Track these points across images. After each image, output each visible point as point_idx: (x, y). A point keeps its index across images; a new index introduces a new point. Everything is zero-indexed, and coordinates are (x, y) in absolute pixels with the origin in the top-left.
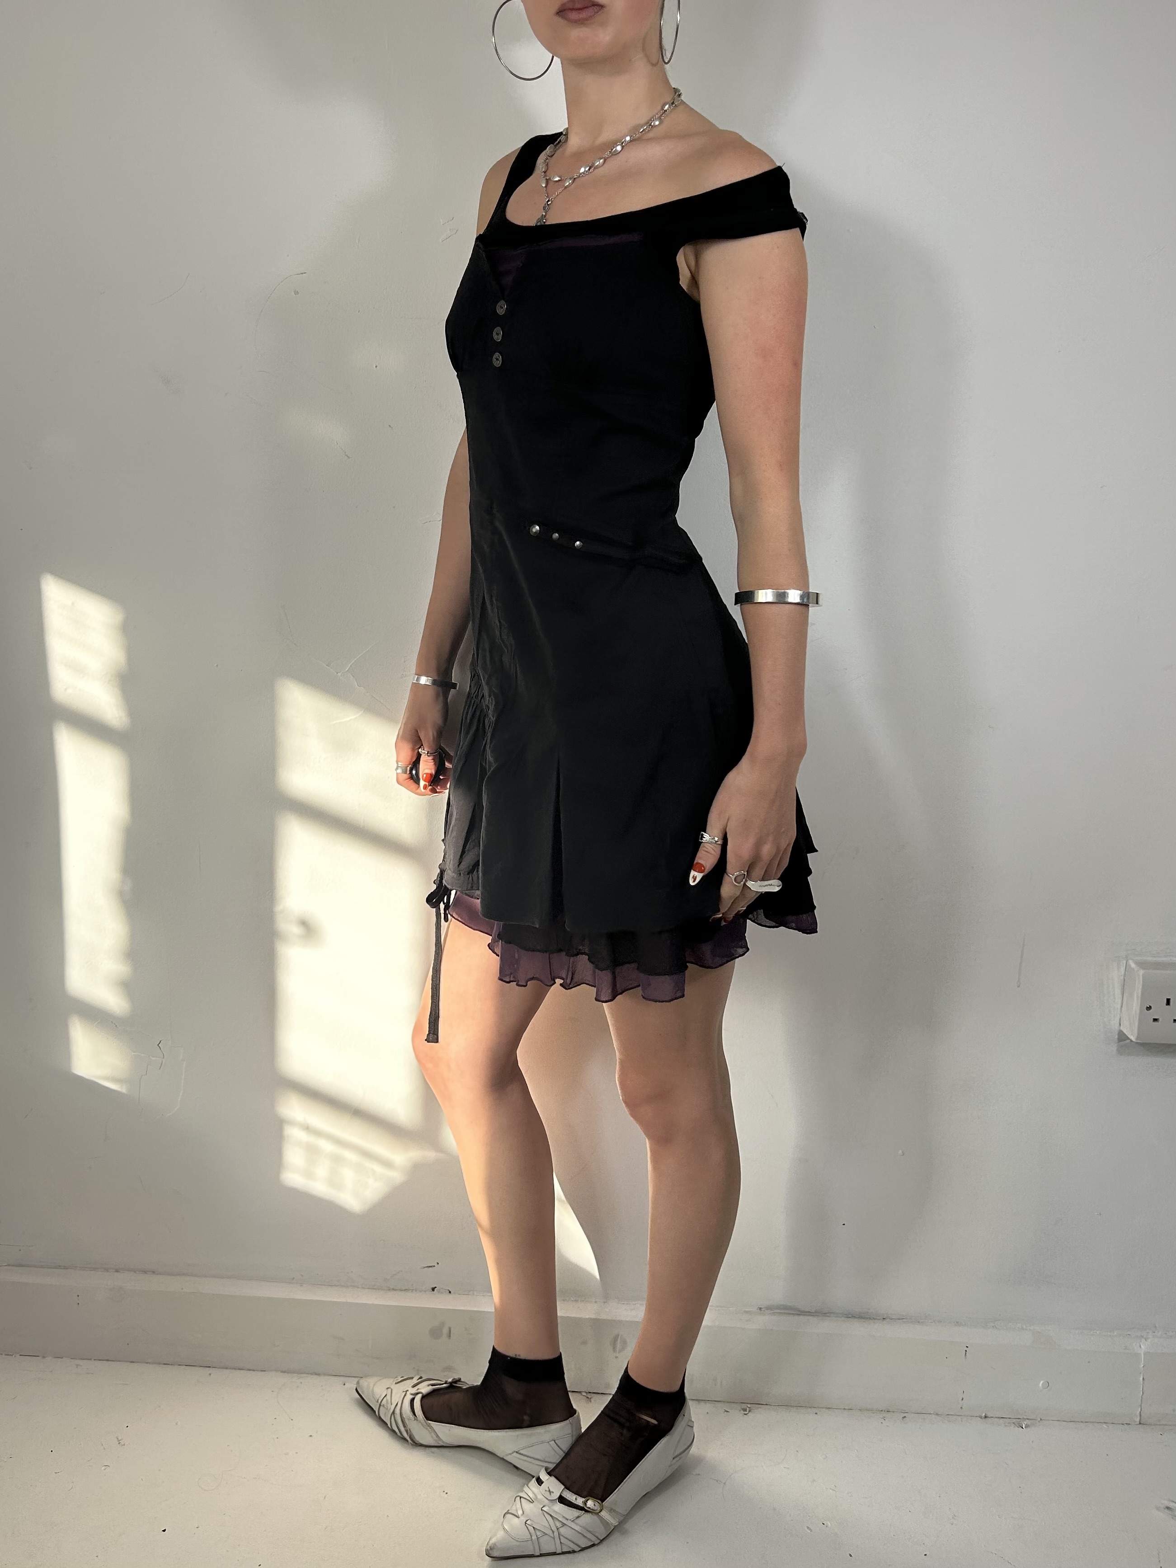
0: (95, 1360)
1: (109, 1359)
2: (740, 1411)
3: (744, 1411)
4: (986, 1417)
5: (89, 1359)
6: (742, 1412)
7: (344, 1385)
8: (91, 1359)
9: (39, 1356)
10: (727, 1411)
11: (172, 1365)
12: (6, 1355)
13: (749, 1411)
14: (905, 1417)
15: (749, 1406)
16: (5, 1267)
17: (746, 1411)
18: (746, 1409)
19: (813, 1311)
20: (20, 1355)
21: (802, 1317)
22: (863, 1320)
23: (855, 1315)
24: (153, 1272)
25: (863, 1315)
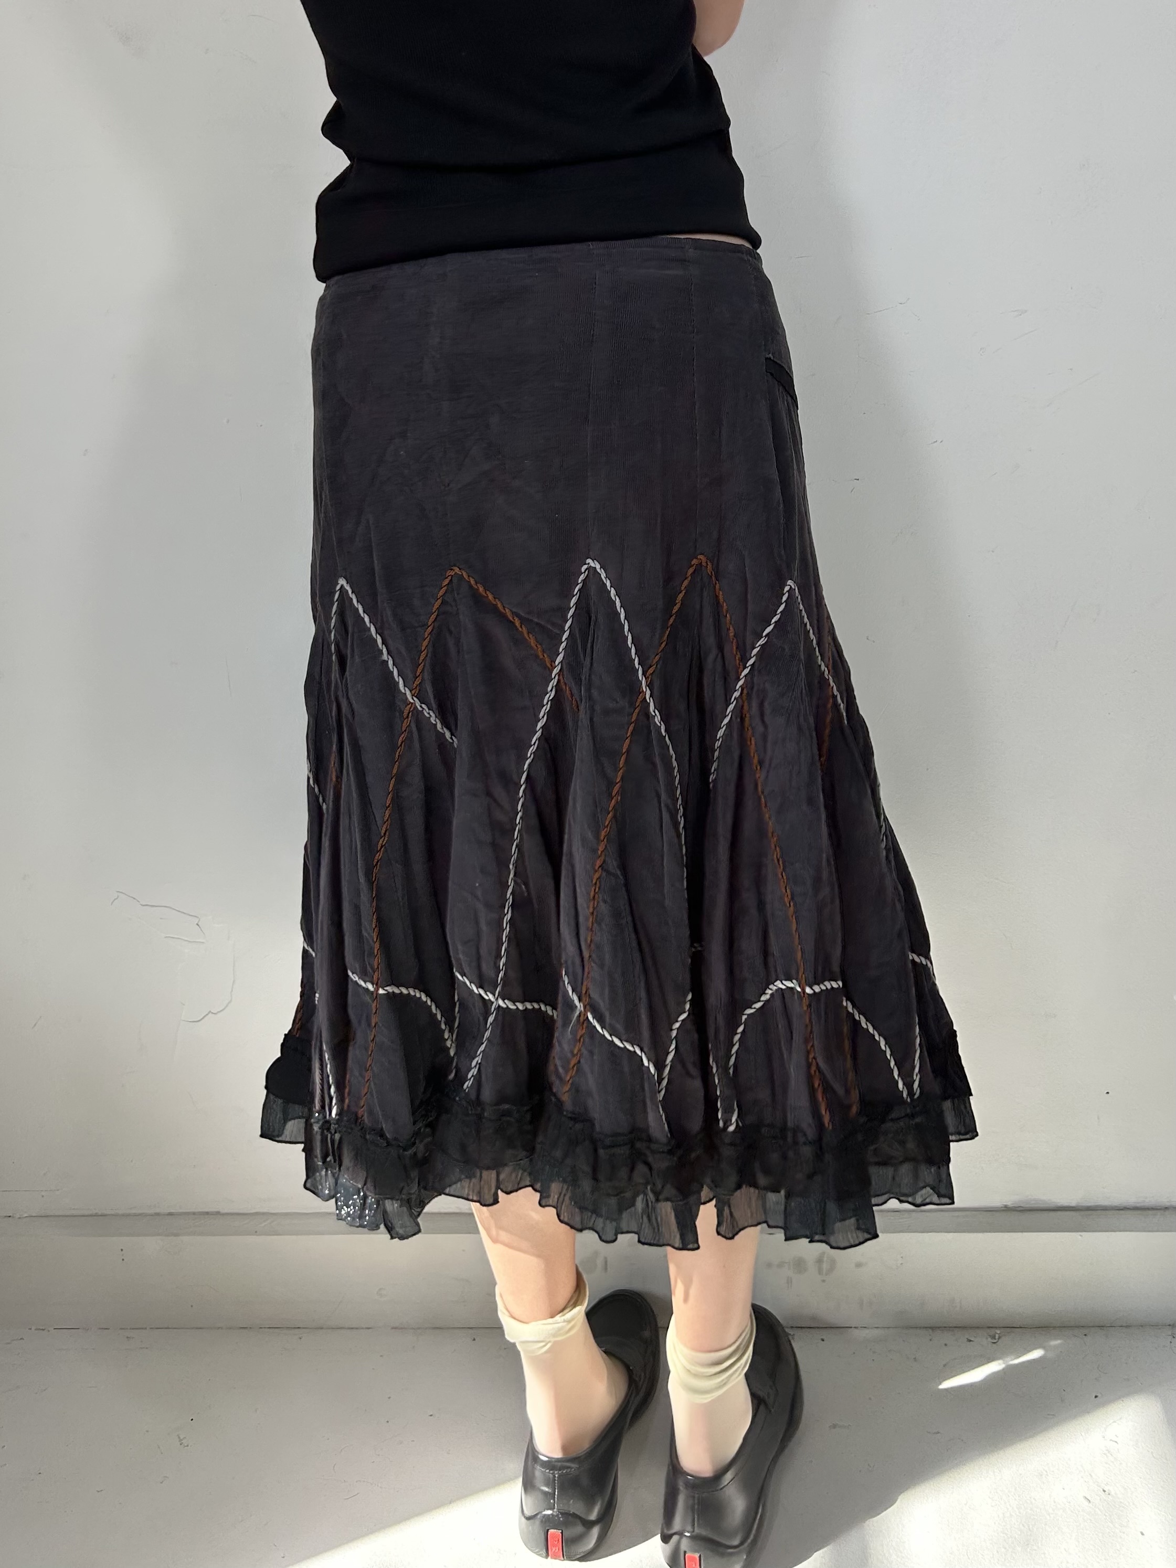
0: (151, 1329)
1: (170, 1327)
2: (987, 1339)
3: (992, 1339)
5: (143, 1329)
6: (989, 1339)
7: (474, 1340)
8: (146, 1328)
9: (78, 1329)
10: (970, 1341)
12: (36, 1329)
13: (999, 1338)
15: (998, 1332)
17: (995, 1339)
18: (995, 1336)
19: (1073, 1204)
20: (55, 1329)
21: (1059, 1213)
22: (1139, 1212)
23: (1128, 1207)
24: (218, 1213)
25: (1138, 1205)
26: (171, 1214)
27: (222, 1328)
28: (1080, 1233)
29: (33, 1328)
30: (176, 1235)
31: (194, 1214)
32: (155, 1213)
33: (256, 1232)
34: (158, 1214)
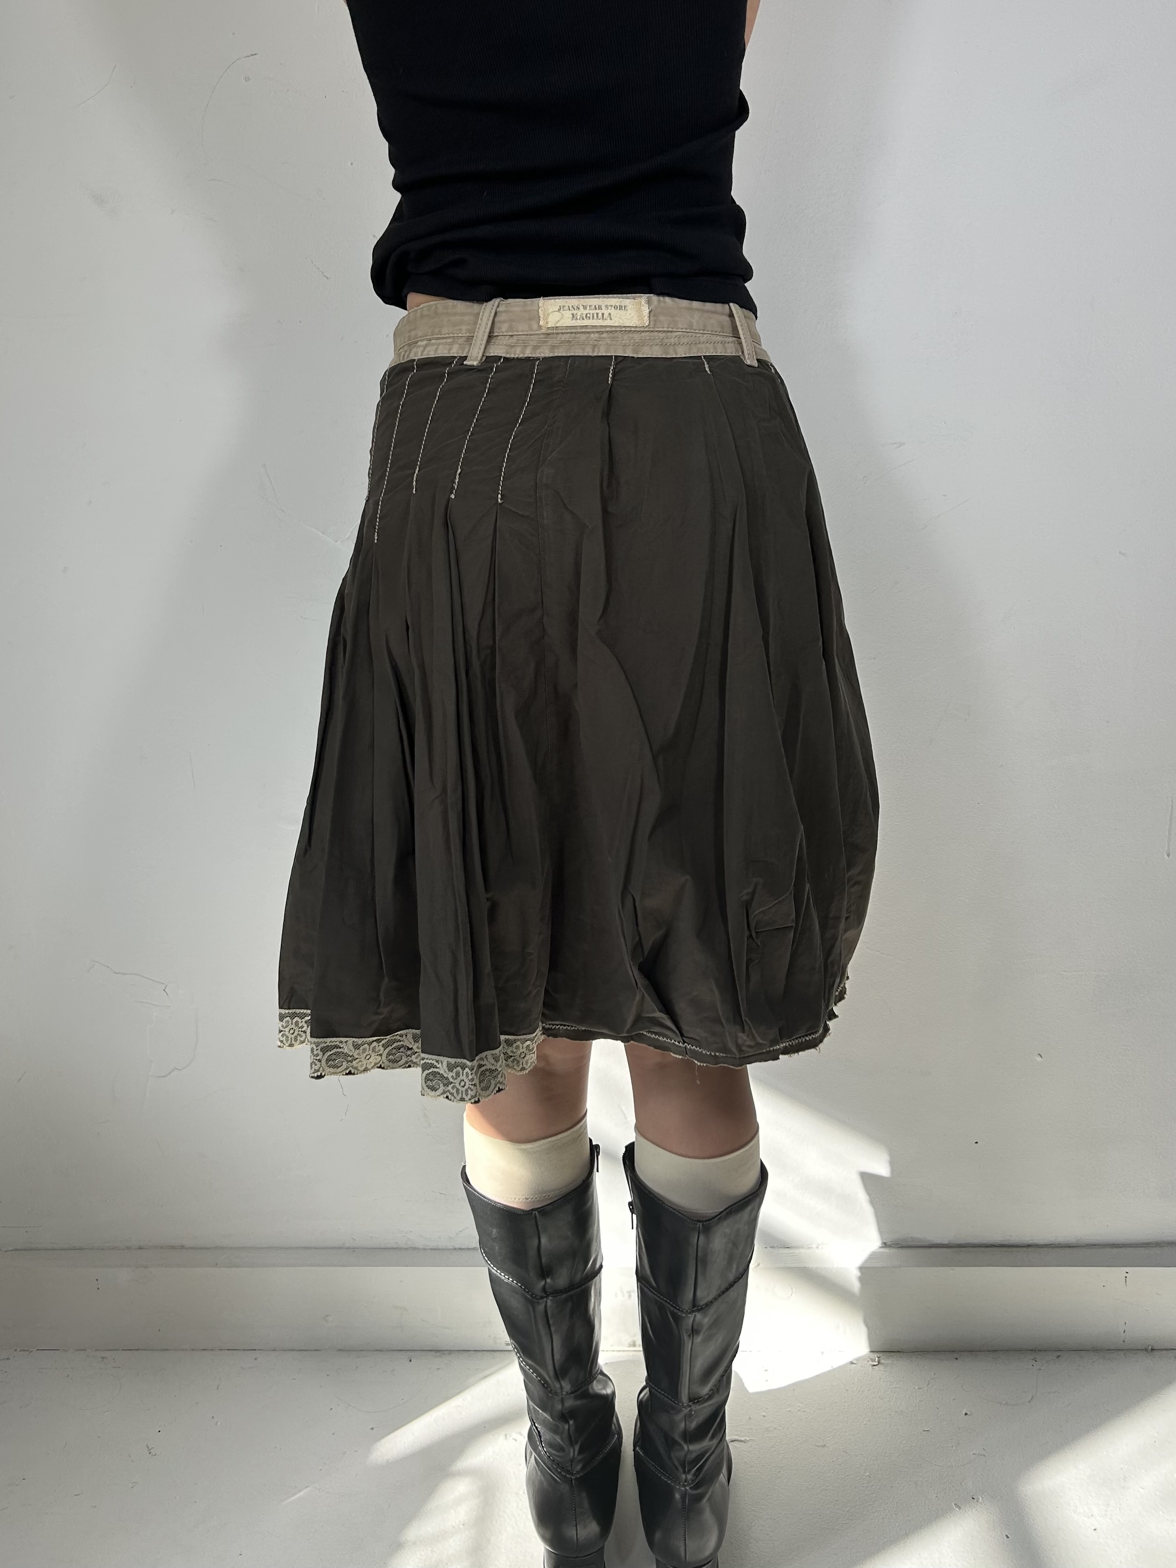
0: (123, 1350)
1: (140, 1348)
2: (868, 1362)
3: (873, 1362)
4: (1152, 1350)
5: (116, 1350)
6: (870, 1362)
7: (411, 1361)
8: (118, 1350)
9: (58, 1351)
10: (853, 1364)
11: (212, 1350)
12: (21, 1351)
13: (879, 1361)
14: (1059, 1356)
15: (878, 1356)
16: (11, 1252)
17: (876, 1362)
18: (875, 1360)
19: (946, 1242)
20: (38, 1350)
21: (933, 1250)
22: (1005, 1249)
23: (995, 1244)
24: (182, 1247)
25: (1004, 1243)
26: (140, 1248)
27: (186, 1350)
28: (953, 1268)
29: (18, 1349)
30: (146, 1267)
31: (162, 1247)
32: (127, 1247)
33: (217, 1264)
34: (129, 1248)
